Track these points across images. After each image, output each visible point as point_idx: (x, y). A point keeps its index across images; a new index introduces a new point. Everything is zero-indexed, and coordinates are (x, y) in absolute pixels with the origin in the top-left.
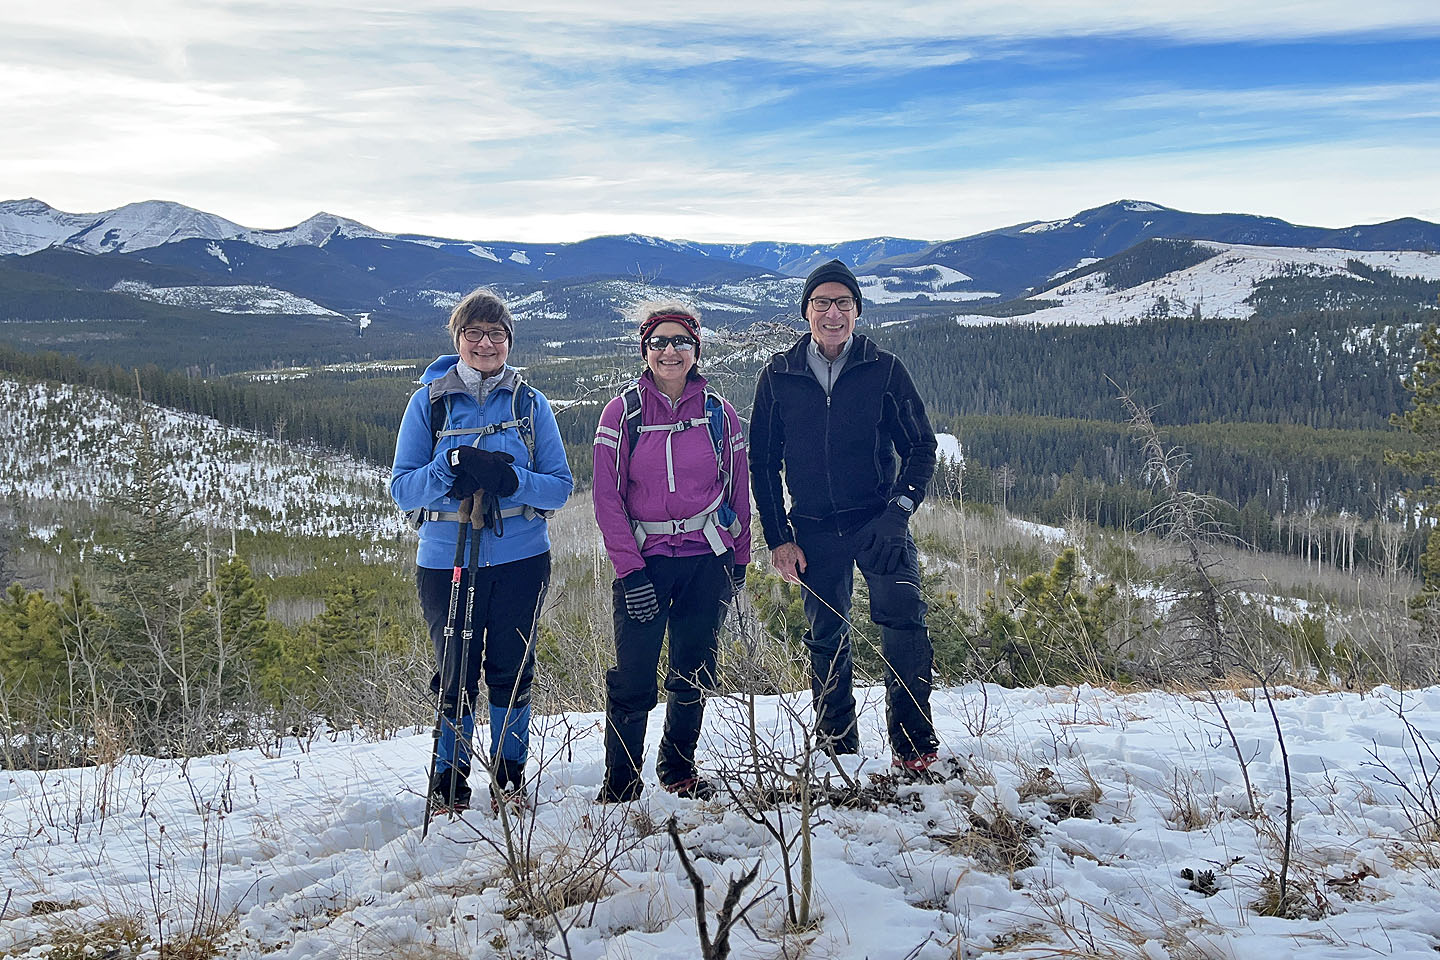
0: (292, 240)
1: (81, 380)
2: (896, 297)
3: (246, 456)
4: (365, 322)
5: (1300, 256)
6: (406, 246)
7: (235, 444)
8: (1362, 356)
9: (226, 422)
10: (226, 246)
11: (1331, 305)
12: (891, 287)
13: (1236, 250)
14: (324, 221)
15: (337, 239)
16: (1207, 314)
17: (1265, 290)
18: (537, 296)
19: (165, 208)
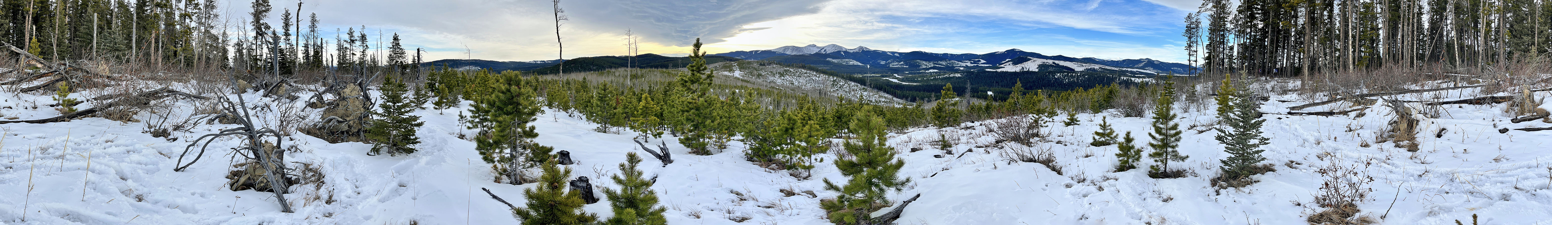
0: (855, 51)
1: (837, 76)
2: (972, 65)
3: (866, 91)
4: (869, 67)
5: (1045, 61)
6: (875, 52)
7: (864, 89)
8: (1058, 78)
9: (861, 84)
10: (844, 52)
11: (1051, 69)
12: (971, 63)
13: (1035, 59)
14: (861, 48)
15: (863, 51)
16: (1030, 70)
17: (1040, 66)
18: (902, 63)
19: (834, 45)
